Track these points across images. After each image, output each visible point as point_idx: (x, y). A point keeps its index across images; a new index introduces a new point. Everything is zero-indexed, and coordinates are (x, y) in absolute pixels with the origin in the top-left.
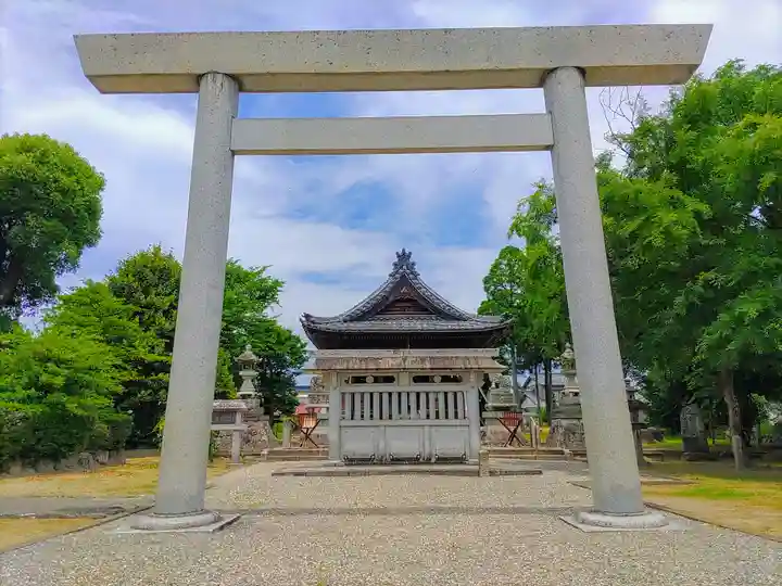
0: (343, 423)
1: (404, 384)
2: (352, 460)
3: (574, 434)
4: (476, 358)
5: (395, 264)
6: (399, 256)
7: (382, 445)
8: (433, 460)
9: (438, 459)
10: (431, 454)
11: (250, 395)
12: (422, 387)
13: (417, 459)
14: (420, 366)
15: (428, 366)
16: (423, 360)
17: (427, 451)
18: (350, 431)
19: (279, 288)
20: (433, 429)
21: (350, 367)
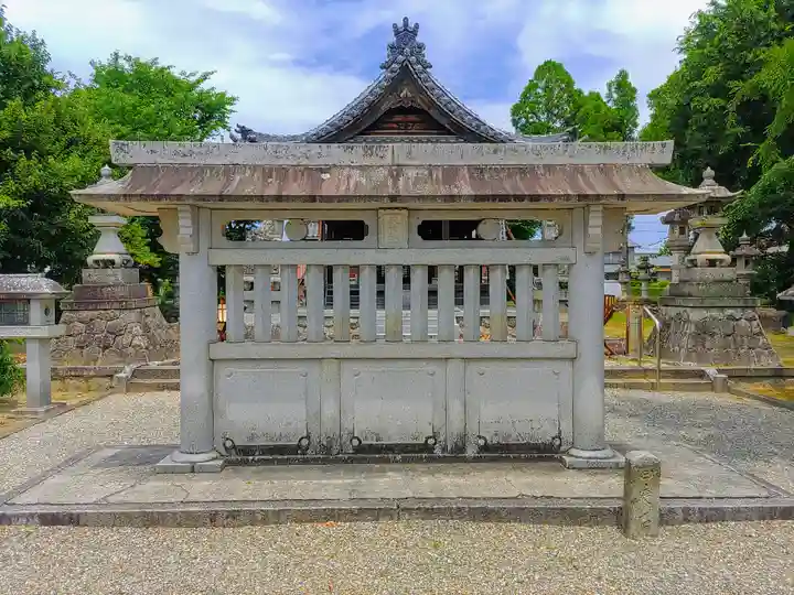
0: (221, 350)
1: (394, 244)
2: (246, 451)
3: (712, 335)
4: (604, 169)
5: (392, 47)
6: (397, 33)
7: (329, 410)
8: (471, 452)
9: (486, 448)
10: (464, 437)
11: (112, 262)
12: (446, 253)
13: (426, 448)
14: (443, 191)
15: (467, 190)
16: (451, 173)
17: (456, 426)
18: (240, 371)
19: (228, 107)
20: (474, 368)
21: (230, 191)
